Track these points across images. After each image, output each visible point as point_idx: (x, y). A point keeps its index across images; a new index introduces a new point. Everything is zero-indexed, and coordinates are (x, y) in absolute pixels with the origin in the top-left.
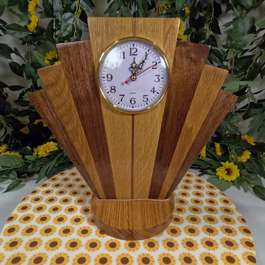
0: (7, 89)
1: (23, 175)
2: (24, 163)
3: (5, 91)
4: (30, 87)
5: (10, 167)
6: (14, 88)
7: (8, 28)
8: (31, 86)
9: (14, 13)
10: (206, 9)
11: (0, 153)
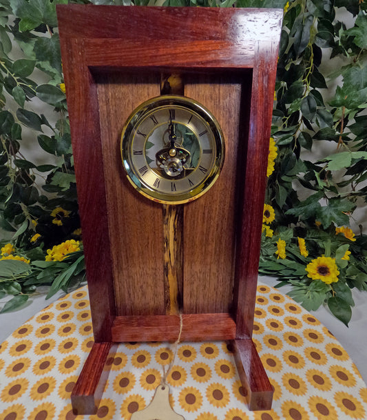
0: (35, 169)
1: (31, 289)
2: (32, 270)
3: (31, 173)
4: (61, 167)
5: (12, 277)
6: (43, 168)
7: (40, 90)
8: (63, 165)
9: (43, 69)
10: (301, 55)
11: (1, 257)
